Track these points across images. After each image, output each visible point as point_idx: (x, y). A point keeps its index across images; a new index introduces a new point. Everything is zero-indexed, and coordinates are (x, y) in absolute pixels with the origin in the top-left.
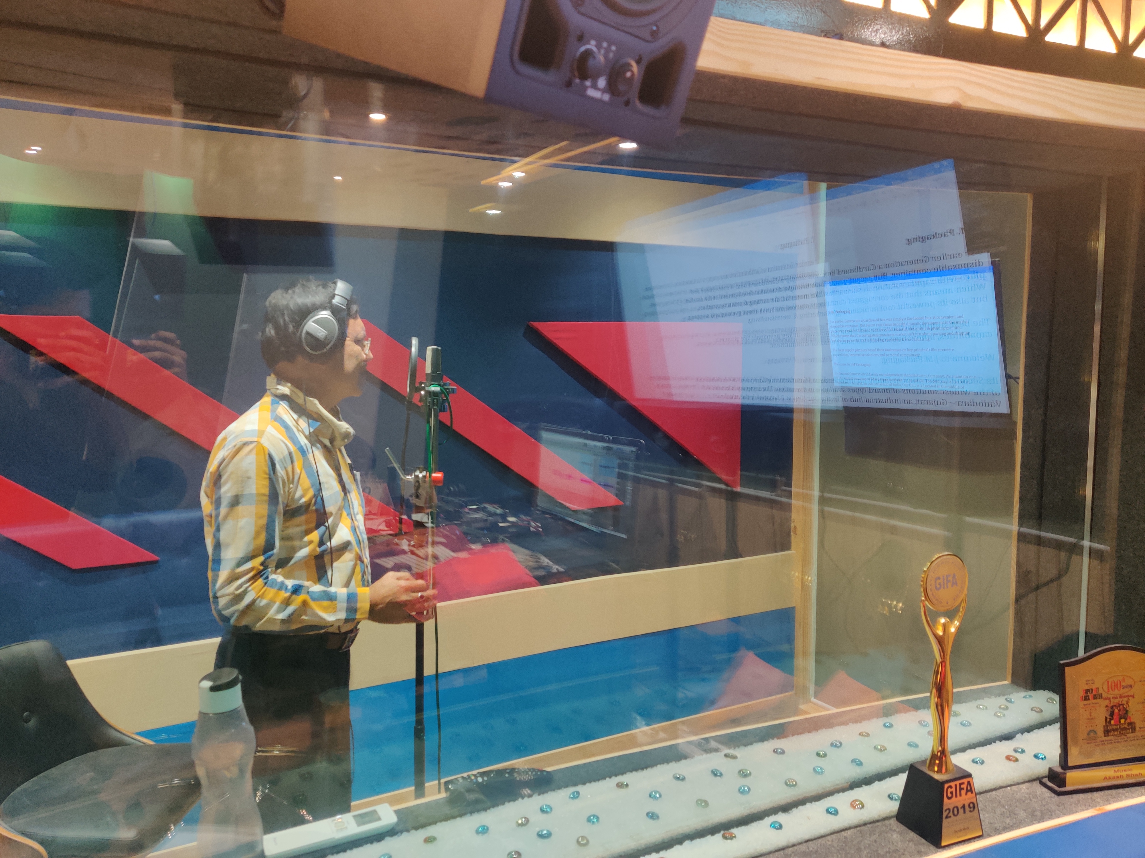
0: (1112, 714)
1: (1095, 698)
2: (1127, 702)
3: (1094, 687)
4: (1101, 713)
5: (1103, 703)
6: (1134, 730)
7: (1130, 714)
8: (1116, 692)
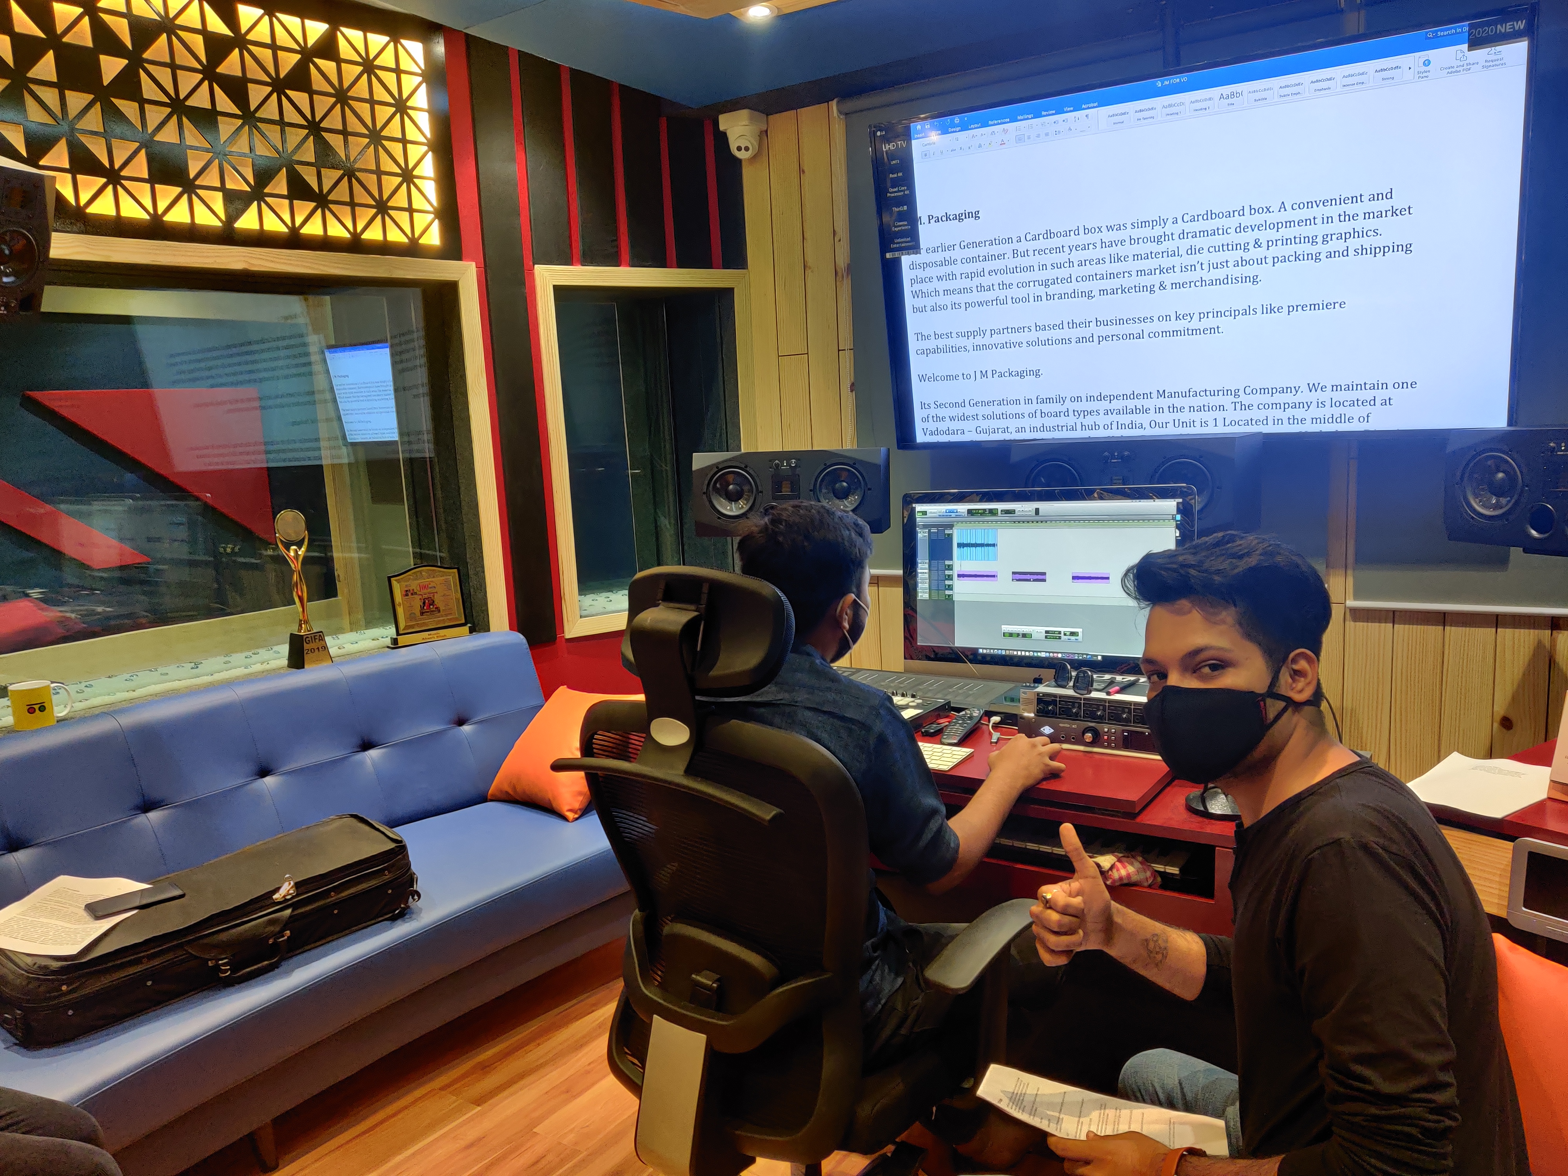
0: (424, 603)
1: (412, 594)
2: (434, 596)
3: (411, 588)
4: (417, 603)
5: (417, 597)
6: (439, 611)
7: (436, 603)
8: (425, 591)
